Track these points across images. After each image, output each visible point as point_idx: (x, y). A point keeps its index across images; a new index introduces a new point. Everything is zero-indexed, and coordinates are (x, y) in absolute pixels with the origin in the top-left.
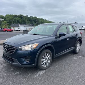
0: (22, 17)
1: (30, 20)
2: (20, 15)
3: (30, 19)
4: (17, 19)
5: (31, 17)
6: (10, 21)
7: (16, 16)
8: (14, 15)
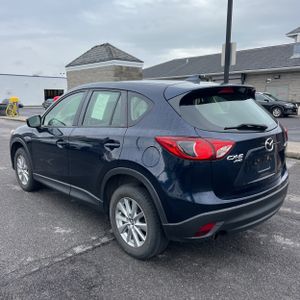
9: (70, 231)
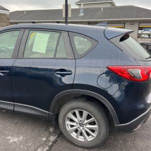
9: (21, 138)
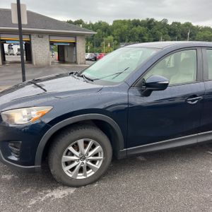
0: (153, 23)
1: (172, 32)
2: (148, 19)
3: (171, 30)
4: (139, 29)
5: (176, 23)
6: (121, 36)
7: (136, 23)
8: (131, 20)
